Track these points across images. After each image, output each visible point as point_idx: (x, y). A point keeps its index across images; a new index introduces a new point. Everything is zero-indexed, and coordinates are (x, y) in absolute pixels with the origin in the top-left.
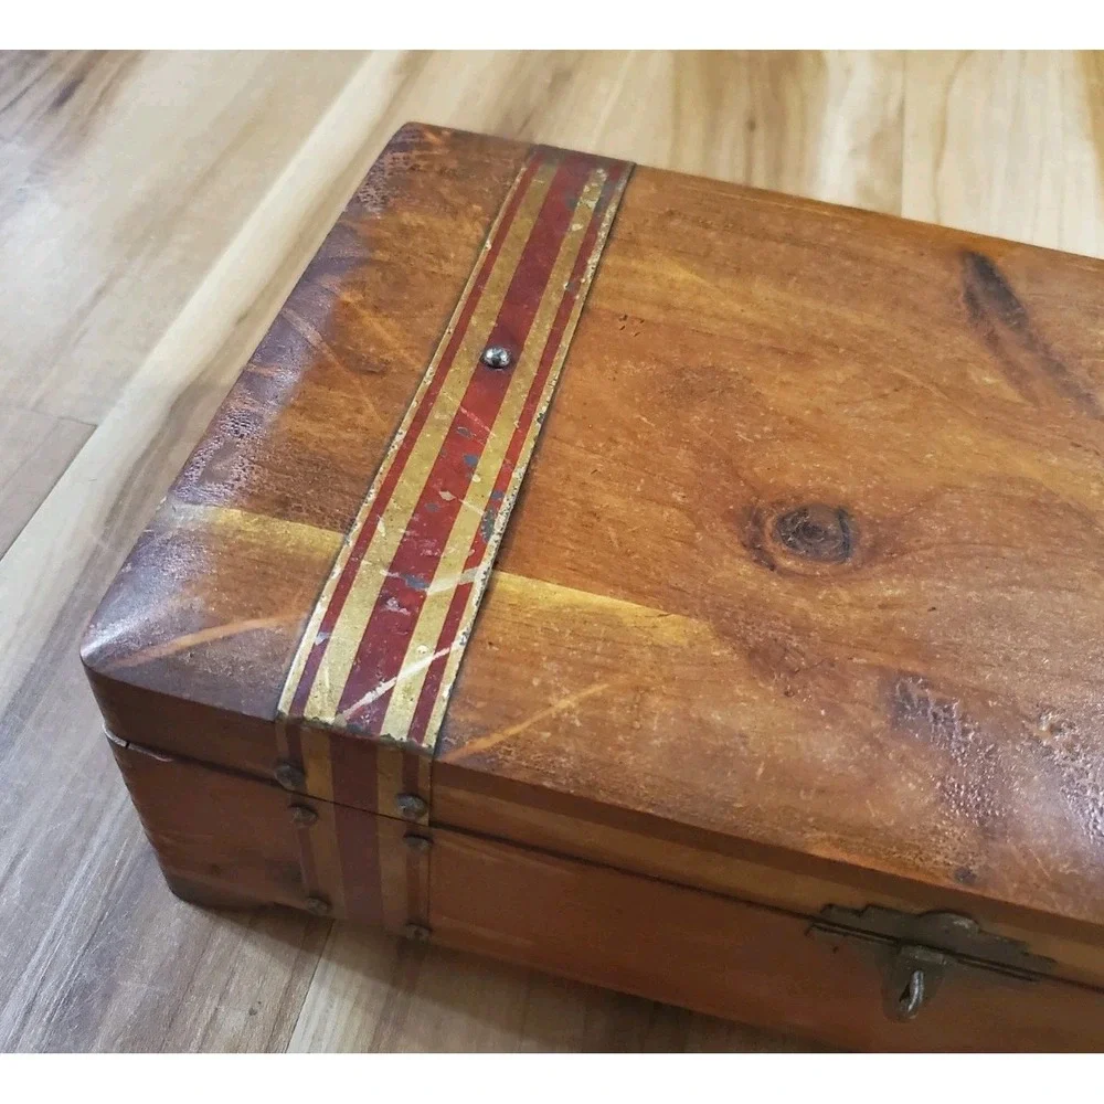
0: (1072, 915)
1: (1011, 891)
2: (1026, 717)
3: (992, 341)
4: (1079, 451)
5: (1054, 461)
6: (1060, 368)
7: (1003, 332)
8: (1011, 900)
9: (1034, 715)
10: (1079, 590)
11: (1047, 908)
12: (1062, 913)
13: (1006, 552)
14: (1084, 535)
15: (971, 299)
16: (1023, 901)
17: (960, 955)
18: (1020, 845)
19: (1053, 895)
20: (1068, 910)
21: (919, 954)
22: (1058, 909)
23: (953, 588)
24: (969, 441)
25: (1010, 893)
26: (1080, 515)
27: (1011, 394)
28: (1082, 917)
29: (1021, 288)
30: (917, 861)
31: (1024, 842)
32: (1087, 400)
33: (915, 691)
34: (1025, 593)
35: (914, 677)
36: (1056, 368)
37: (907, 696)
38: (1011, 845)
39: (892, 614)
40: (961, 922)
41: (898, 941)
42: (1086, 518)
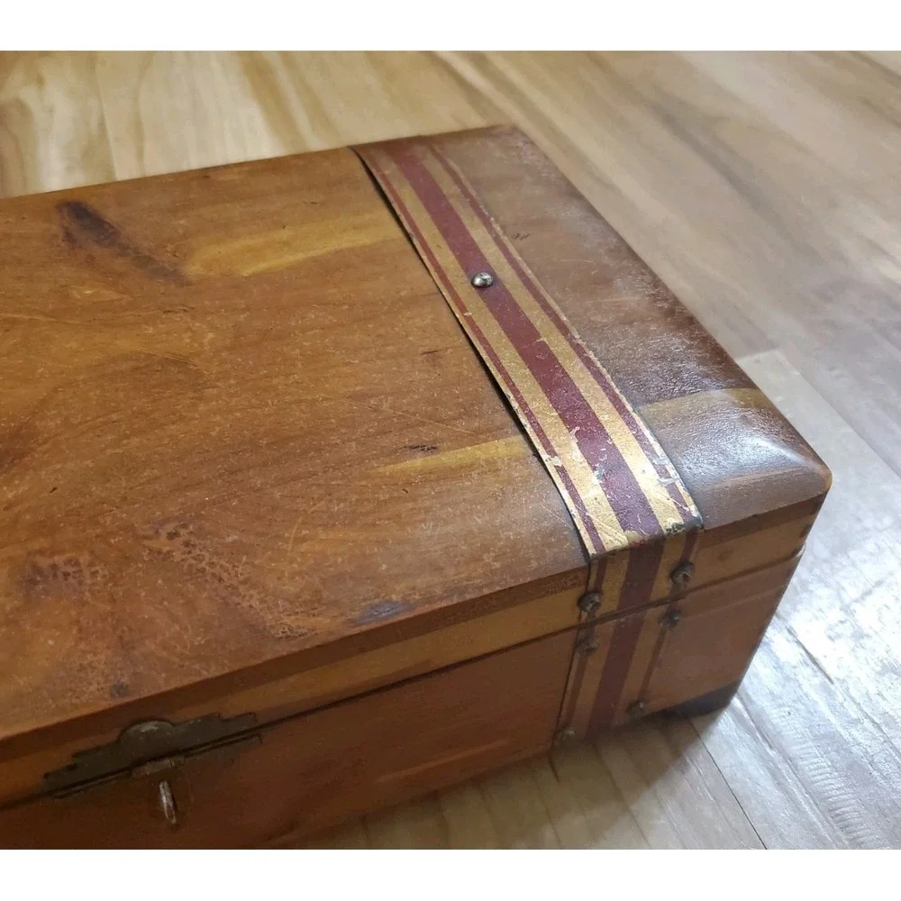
0: (218, 674)
1: (161, 682)
2: (145, 538)
3: (90, 261)
4: (170, 315)
5: (151, 330)
6: (150, 260)
7: (98, 251)
8: (165, 688)
9: (151, 533)
10: (182, 419)
11: (198, 679)
12: (210, 676)
13: (114, 417)
14: (181, 377)
15: (69, 237)
16: (174, 685)
17: (184, 751)
18: (158, 642)
19: (197, 666)
20: (214, 672)
21: (148, 769)
22: (205, 675)
23: (70, 465)
24: (74, 345)
25: (163, 683)
26: (175, 363)
27: (110, 295)
28: (226, 671)
29: (111, 215)
30: (74, 701)
31: (160, 638)
32: (174, 276)
33: (44, 562)
34: (135, 441)
35: (41, 552)
36: (144, 261)
37: (37, 570)
38: (150, 646)
39: (16, 509)
40: (149, 727)
41: (128, 770)
42: (180, 362)
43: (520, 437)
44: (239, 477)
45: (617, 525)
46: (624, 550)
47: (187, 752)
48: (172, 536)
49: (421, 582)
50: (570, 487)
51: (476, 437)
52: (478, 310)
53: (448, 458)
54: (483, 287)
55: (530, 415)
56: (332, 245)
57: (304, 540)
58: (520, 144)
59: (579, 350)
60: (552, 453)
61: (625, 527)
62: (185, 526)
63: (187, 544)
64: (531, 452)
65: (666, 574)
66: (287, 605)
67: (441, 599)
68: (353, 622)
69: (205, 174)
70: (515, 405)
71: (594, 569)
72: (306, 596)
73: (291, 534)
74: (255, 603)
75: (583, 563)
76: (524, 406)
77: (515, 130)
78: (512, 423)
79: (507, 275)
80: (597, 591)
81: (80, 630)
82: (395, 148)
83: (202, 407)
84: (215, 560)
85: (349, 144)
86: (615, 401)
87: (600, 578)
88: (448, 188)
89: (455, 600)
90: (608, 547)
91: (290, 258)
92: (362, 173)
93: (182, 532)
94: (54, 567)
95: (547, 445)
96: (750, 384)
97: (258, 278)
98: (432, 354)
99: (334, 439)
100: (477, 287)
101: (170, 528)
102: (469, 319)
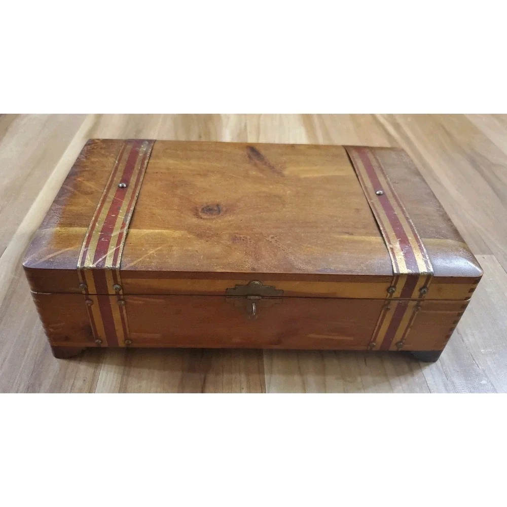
2: (265, 236)
3: (255, 165)
4: (278, 184)
5: (271, 187)
7: (258, 162)
8: (265, 272)
9: (267, 236)
10: (278, 211)
13: (259, 207)
14: (279, 201)
15: (249, 157)
20: (278, 271)
21: (252, 297)
22: (276, 272)
23: (246, 216)
24: (250, 186)
26: (278, 197)
27: (261, 175)
29: (263, 152)
31: (266, 260)
32: (280, 173)
33: (238, 236)
34: (264, 213)
35: (237, 233)
36: (272, 168)
37: (236, 237)
38: (263, 261)
39: (231, 223)
40: (257, 282)
41: (246, 296)
42: (280, 197)
43: (381, 238)
44: (292, 229)
45: (405, 267)
46: (406, 274)
47: (263, 297)
48: (272, 238)
49: (341, 266)
50: (393, 253)
51: (367, 234)
52: (375, 201)
53: (356, 238)
54: (379, 195)
55: (386, 232)
56: (331, 174)
57: (308, 247)
58: (403, 155)
59: (407, 219)
60: (390, 243)
61: (408, 268)
62: (276, 236)
63: (276, 241)
64: (383, 242)
65: (418, 288)
66: (301, 262)
67: (345, 272)
68: (319, 271)
69: (293, 146)
70: (381, 228)
71: (395, 278)
72: (307, 261)
73: (306, 245)
74: (293, 259)
75: (392, 275)
76: (384, 229)
77: (403, 150)
78: (379, 234)
79: (388, 193)
80: (394, 287)
81: (246, 253)
82: (358, 149)
83: (284, 209)
84: (283, 246)
85: (343, 144)
86: (415, 236)
87: (396, 283)
88: (374, 163)
89: (350, 274)
90: (401, 272)
91: (316, 175)
92: (345, 154)
93: (276, 238)
94: (240, 237)
95: (389, 241)
96: (464, 242)
97: (306, 179)
98: (358, 210)
99: (322, 225)
100: (377, 194)
101: (272, 236)
102: (372, 203)
